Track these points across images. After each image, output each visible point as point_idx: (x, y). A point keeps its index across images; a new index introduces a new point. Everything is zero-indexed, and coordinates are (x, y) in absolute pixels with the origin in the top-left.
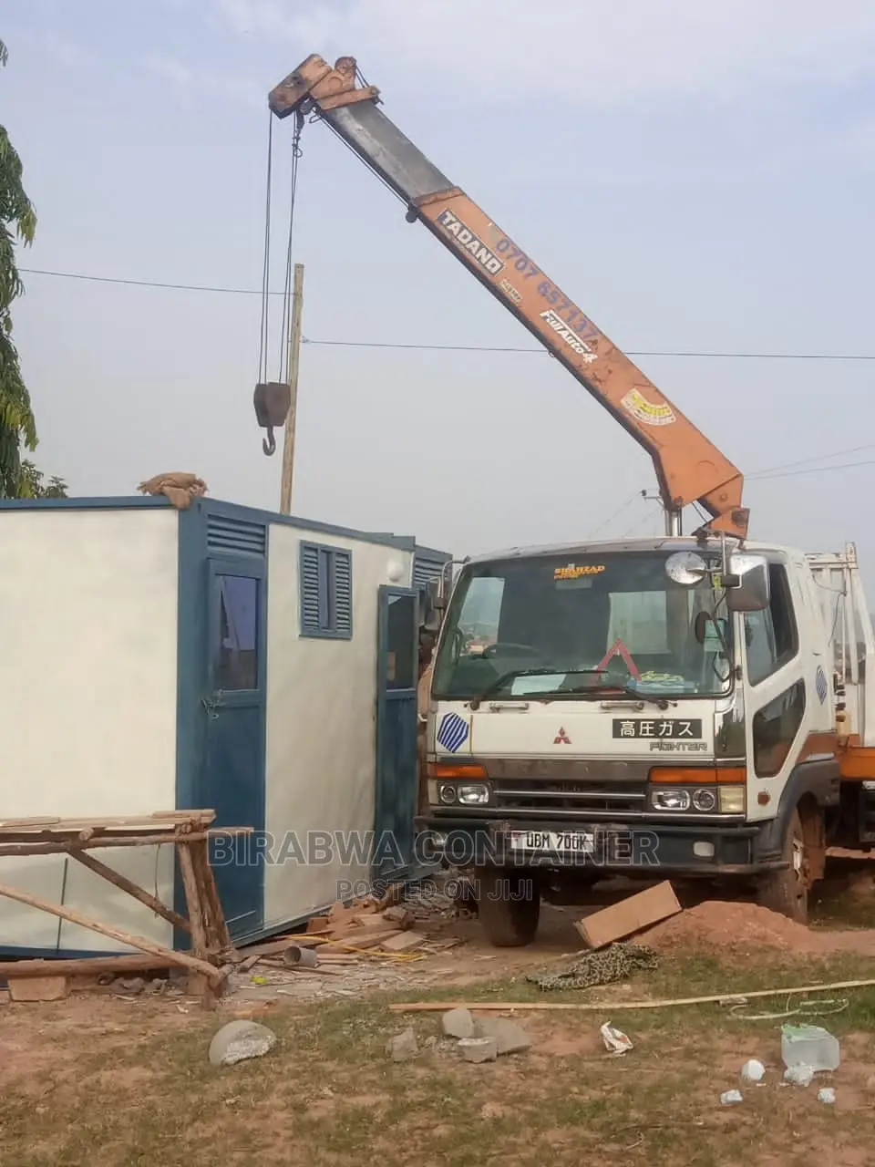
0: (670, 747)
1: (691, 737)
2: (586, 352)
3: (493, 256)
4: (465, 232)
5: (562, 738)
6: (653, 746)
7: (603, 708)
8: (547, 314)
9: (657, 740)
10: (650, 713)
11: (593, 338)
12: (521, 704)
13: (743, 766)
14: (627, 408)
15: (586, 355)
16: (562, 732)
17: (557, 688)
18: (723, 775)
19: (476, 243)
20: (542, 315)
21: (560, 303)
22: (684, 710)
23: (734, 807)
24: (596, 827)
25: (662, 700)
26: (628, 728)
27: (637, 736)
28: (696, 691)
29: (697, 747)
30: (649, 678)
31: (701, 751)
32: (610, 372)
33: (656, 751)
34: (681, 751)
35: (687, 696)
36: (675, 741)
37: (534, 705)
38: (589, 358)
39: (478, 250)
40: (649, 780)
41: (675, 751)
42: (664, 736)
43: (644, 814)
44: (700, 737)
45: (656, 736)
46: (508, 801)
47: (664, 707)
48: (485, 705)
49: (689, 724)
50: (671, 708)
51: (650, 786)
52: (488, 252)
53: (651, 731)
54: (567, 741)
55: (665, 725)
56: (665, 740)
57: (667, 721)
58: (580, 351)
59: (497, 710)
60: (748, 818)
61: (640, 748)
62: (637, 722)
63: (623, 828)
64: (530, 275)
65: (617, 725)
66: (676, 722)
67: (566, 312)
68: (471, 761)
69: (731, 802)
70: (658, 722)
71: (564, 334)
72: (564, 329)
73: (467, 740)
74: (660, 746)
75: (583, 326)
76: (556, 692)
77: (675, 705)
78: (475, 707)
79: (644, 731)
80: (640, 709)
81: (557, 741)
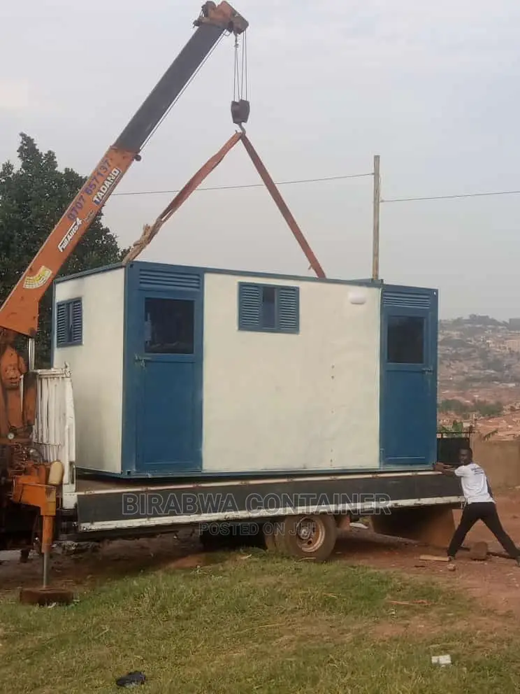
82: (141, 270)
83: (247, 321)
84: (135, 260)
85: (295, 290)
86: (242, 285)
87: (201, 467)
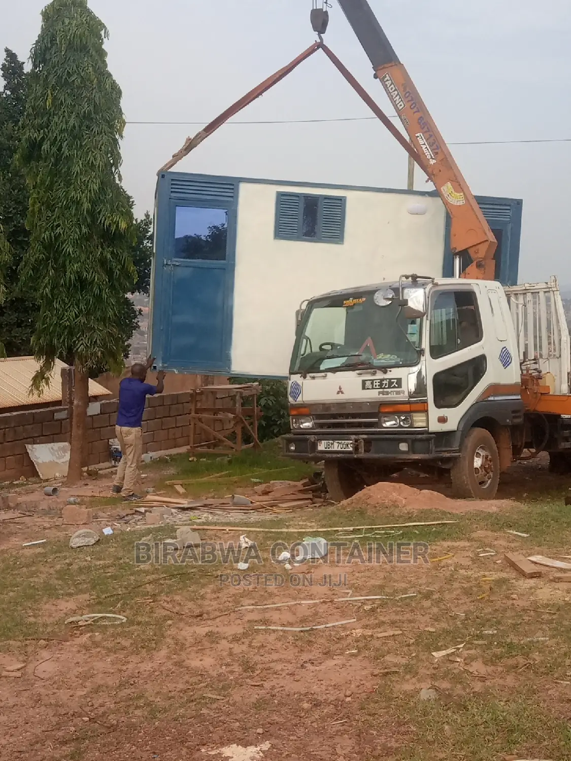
0: (387, 393)
1: (396, 388)
2: (432, 158)
3: (402, 101)
4: (392, 86)
5: (340, 391)
6: (379, 393)
7: (359, 374)
8: (418, 135)
9: (381, 390)
10: (380, 375)
11: (436, 151)
12: (323, 374)
13: (426, 402)
14: (443, 192)
15: (431, 160)
16: (340, 388)
17: (340, 365)
18: (414, 407)
19: (396, 92)
20: (416, 135)
21: (426, 129)
22: (394, 373)
23: (420, 424)
24: (353, 437)
25: (384, 369)
26: (368, 384)
27: (373, 388)
28: (401, 363)
29: (398, 393)
30: (380, 357)
31: (402, 395)
32: (440, 171)
33: (381, 395)
34: (392, 396)
35: (397, 366)
36: (389, 390)
37: (329, 374)
38: (432, 162)
39: (396, 96)
40: (379, 412)
41: (390, 396)
42: (384, 388)
43: (379, 430)
44: (401, 387)
45: (381, 388)
46: (321, 426)
47: (385, 372)
48: (308, 375)
49: (396, 381)
50: (389, 372)
51: (380, 415)
52: (400, 98)
53: (379, 386)
54: (342, 393)
55: (385, 382)
56: (385, 390)
57: (386, 379)
58: (429, 157)
59: (313, 378)
60: (430, 430)
61: (373, 395)
62: (373, 380)
63: (365, 436)
64: (416, 112)
65: (364, 382)
66: (390, 379)
67: (427, 135)
68: (303, 406)
69: (419, 421)
70: (382, 380)
71: (424, 147)
72: (424, 144)
73: (301, 395)
74: (383, 393)
75: (433, 143)
76: (340, 367)
77: (390, 371)
78: (305, 377)
79: (376, 386)
80: (374, 374)
81: (338, 393)
82: (172, 180)
83: (283, 231)
84: (170, 170)
85: (341, 201)
86: (280, 195)
87: (229, 368)
